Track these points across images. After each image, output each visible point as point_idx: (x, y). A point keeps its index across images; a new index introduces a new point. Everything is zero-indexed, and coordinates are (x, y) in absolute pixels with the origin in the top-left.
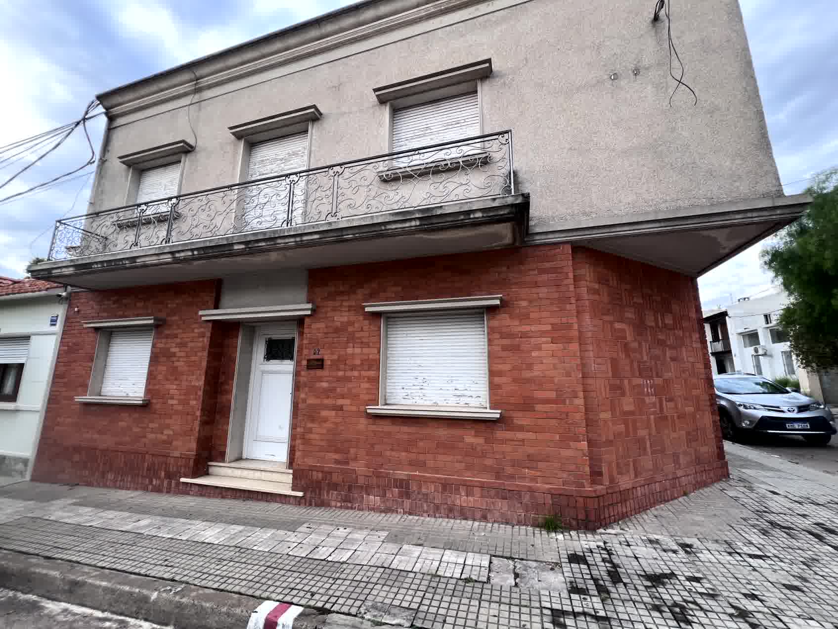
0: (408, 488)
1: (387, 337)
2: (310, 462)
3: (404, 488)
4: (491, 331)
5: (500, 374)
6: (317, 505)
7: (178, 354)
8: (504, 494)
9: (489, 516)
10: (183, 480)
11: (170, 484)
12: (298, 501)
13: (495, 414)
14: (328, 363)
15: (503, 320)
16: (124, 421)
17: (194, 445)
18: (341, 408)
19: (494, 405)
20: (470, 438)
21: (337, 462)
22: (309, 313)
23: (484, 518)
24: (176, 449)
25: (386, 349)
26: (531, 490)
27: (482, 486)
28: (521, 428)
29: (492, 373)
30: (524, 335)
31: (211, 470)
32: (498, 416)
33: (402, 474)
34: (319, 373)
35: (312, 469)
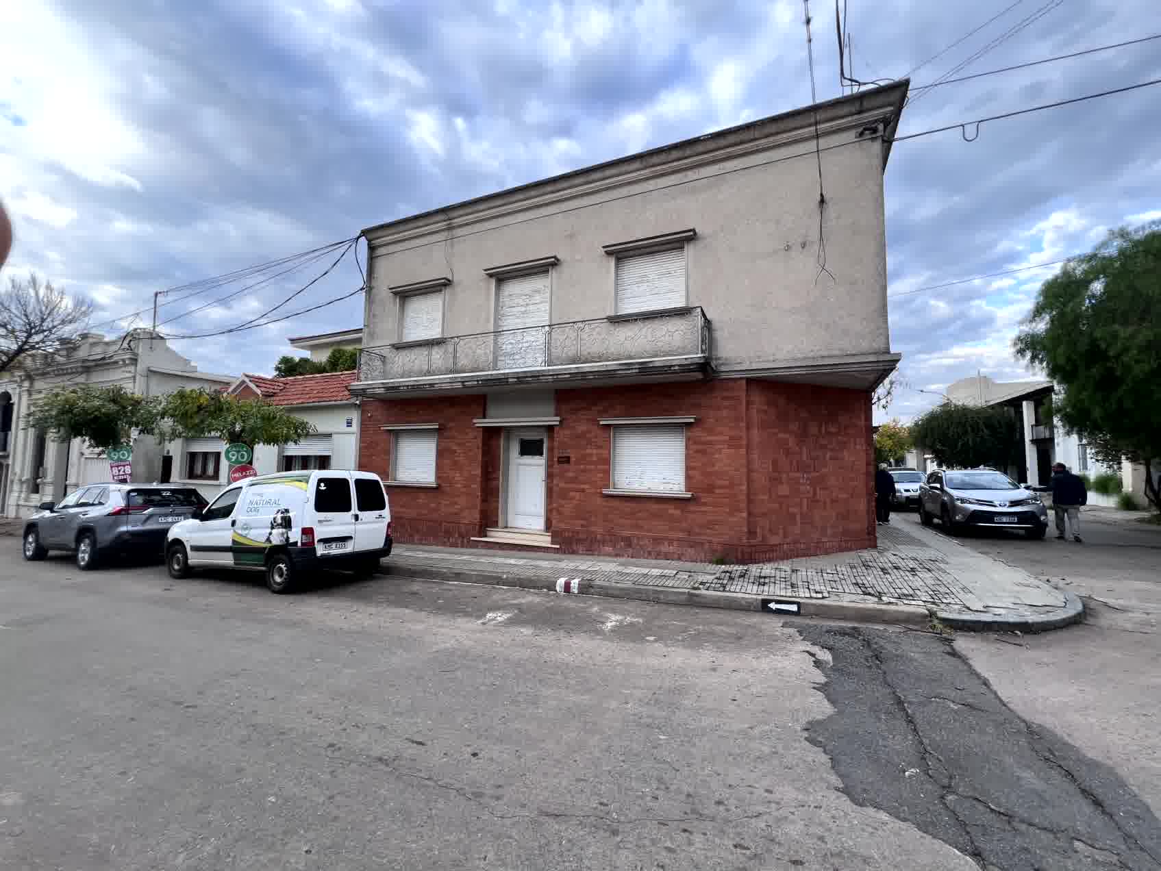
0: (630, 541)
1: (614, 441)
2: (563, 526)
3: (628, 542)
4: (688, 440)
5: (693, 468)
6: (569, 553)
7: (459, 451)
8: (692, 545)
9: (683, 558)
10: (472, 538)
11: (462, 542)
12: (556, 551)
13: (689, 495)
14: (573, 459)
15: (697, 432)
16: (422, 499)
17: (478, 516)
18: (583, 491)
19: (688, 490)
20: (673, 511)
21: (582, 526)
22: (558, 423)
23: (679, 559)
24: (464, 518)
25: (614, 450)
26: (710, 542)
27: (678, 540)
28: (705, 504)
29: (688, 468)
30: (710, 443)
31: (488, 534)
32: (690, 496)
33: (626, 533)
34: (566, 466)
35: (564, 530)
